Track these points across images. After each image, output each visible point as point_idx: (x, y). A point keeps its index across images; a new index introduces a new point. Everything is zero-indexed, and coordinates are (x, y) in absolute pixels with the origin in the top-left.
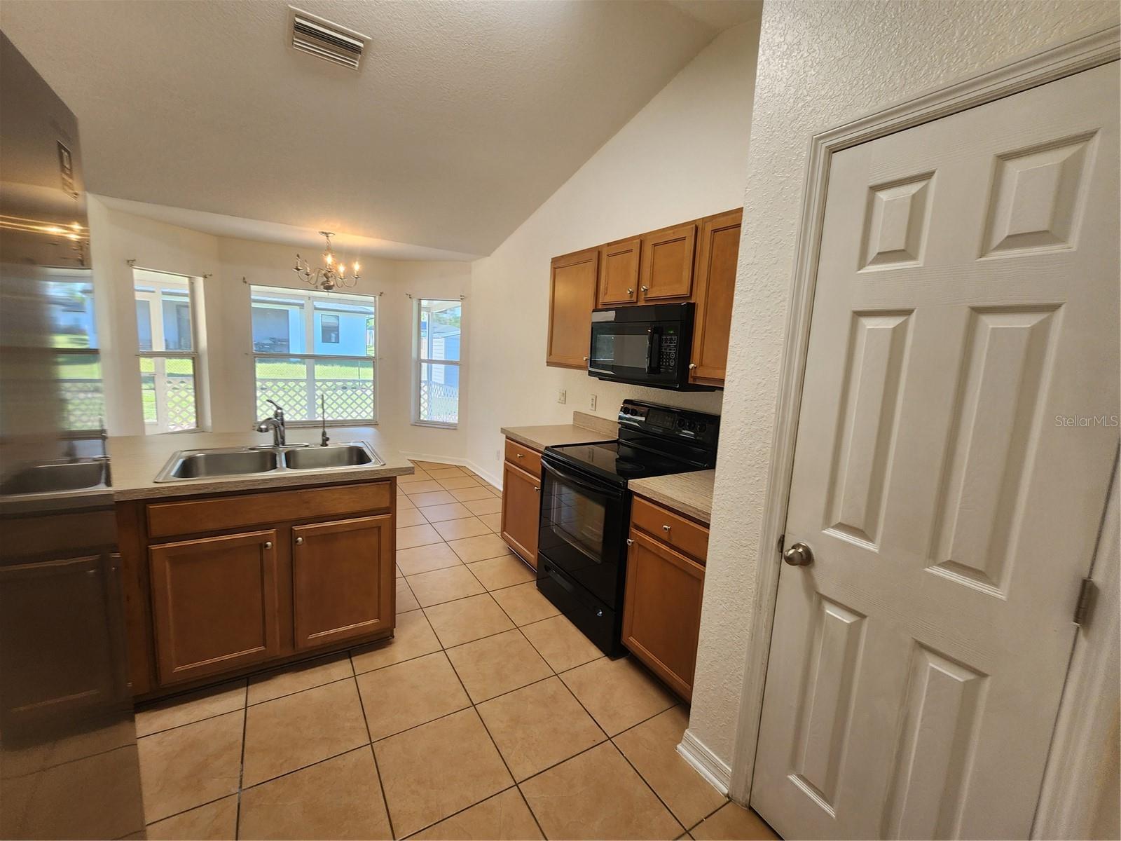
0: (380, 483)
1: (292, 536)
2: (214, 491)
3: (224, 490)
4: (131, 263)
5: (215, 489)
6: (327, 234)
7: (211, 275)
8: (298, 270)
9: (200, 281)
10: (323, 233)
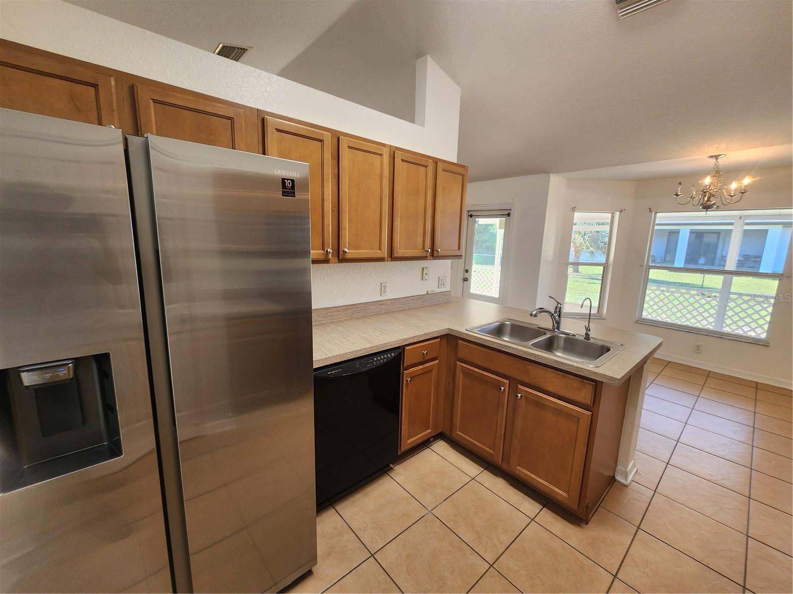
0: (585, 381)
1: (517, 391)
2: (482, 343)
3: (487, 344)
4: (574, 209)
5: (482, 342)
6: (716, 157)
7: (625, 210)
8: (677, 195)
9: (617, 214)
10: (712, 157)
